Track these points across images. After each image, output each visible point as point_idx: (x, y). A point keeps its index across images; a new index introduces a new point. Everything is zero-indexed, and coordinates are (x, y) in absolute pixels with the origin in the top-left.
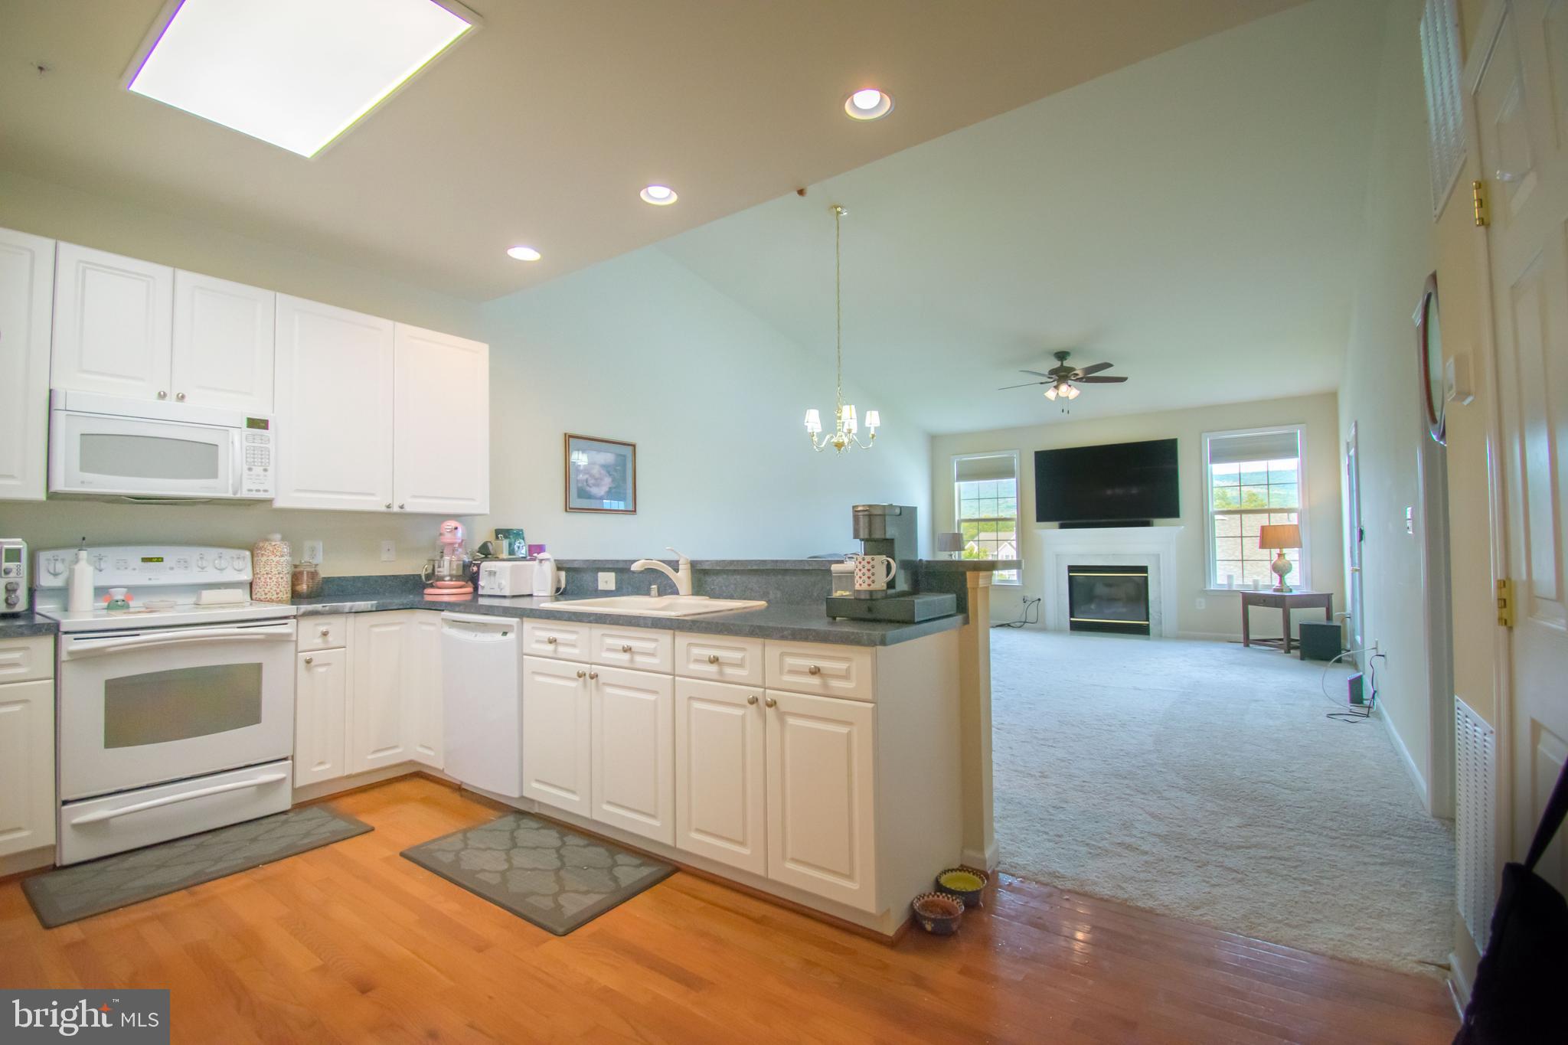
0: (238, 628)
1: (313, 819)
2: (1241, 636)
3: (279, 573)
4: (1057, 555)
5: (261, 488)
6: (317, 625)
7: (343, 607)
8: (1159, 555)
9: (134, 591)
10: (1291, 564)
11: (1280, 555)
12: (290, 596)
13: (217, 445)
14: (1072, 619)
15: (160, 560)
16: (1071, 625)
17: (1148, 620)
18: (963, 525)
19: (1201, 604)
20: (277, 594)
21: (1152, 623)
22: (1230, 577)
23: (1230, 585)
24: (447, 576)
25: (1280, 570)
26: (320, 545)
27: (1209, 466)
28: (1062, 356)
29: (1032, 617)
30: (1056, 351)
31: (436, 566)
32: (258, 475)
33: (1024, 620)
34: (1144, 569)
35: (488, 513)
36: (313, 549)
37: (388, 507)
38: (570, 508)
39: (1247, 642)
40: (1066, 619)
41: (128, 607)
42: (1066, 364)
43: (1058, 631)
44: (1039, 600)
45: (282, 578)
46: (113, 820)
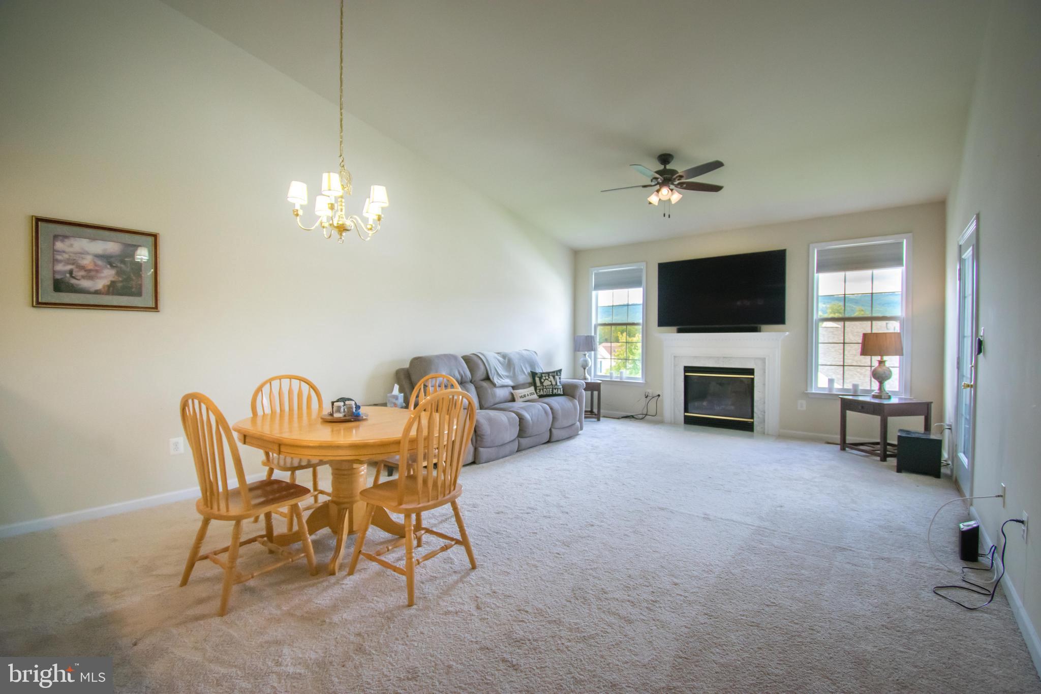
2: (837, 437)
4: (675, 357)
8: (765, 359)
10: (890, 371)
11: (881, 362)
14: (686, 414)
16: (685, 419)
17: (752, 417)
18: (599, 328)
19: (802, 405)
21: (756, 420)
22: (831, 381)
23: (830, 388)
25: (880, 376)
27: (816, 275)
28: (665, 158)
29: (652, 411)
30: (658, 155)
33: (645, 413)
34: (751, 371)
38: (38, 303)
39: (844, 445)
40: (680, 414)
42: (668, 167)
43: (673, 424)
44: (659, 396)
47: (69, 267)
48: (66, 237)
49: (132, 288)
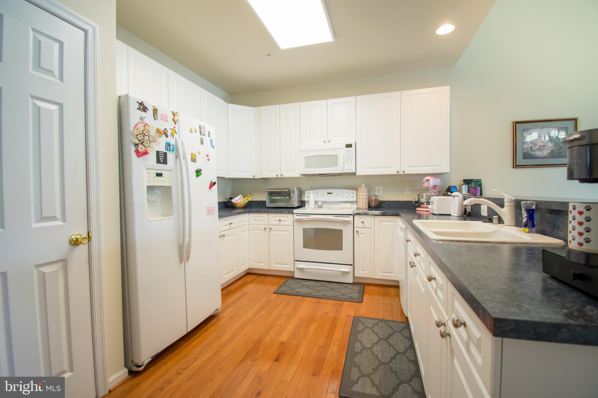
0: (335, 217)
1: (353, 290)
3: (363, 199)
5: (350, 168)
6: (360, 218)
7: (369, 213)
9: (323, 202)
12: (368, 207)
13: (337, 155)
15: (332, 193)
20: (362, 206)
24: (424, 203)
26: (381, 188)
31: (420, 197)
32: (349, 164)
35: (449, 172)
36: (379, 190)
37: (398, 172)
38: (516, 166)
41: (322, 207)
45: (364, 200)
46: (305, 269)
47: (530, 145)
48: (529, 129)
49: (562, 153)
